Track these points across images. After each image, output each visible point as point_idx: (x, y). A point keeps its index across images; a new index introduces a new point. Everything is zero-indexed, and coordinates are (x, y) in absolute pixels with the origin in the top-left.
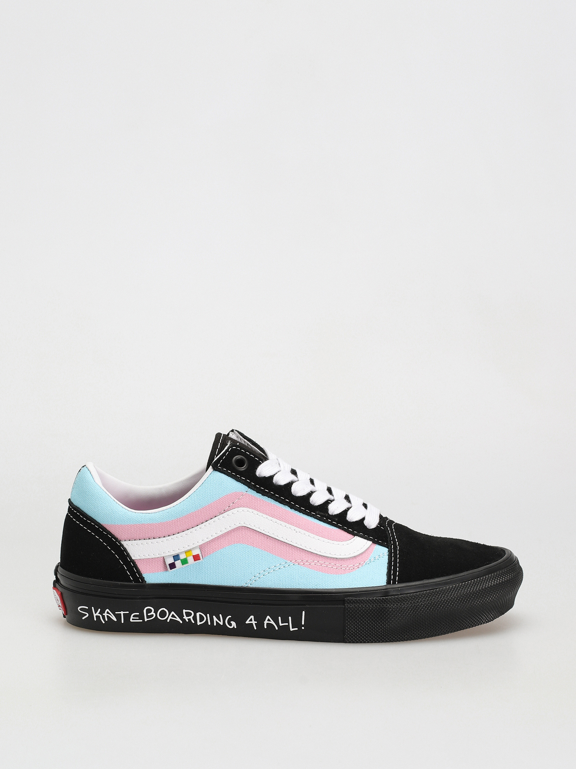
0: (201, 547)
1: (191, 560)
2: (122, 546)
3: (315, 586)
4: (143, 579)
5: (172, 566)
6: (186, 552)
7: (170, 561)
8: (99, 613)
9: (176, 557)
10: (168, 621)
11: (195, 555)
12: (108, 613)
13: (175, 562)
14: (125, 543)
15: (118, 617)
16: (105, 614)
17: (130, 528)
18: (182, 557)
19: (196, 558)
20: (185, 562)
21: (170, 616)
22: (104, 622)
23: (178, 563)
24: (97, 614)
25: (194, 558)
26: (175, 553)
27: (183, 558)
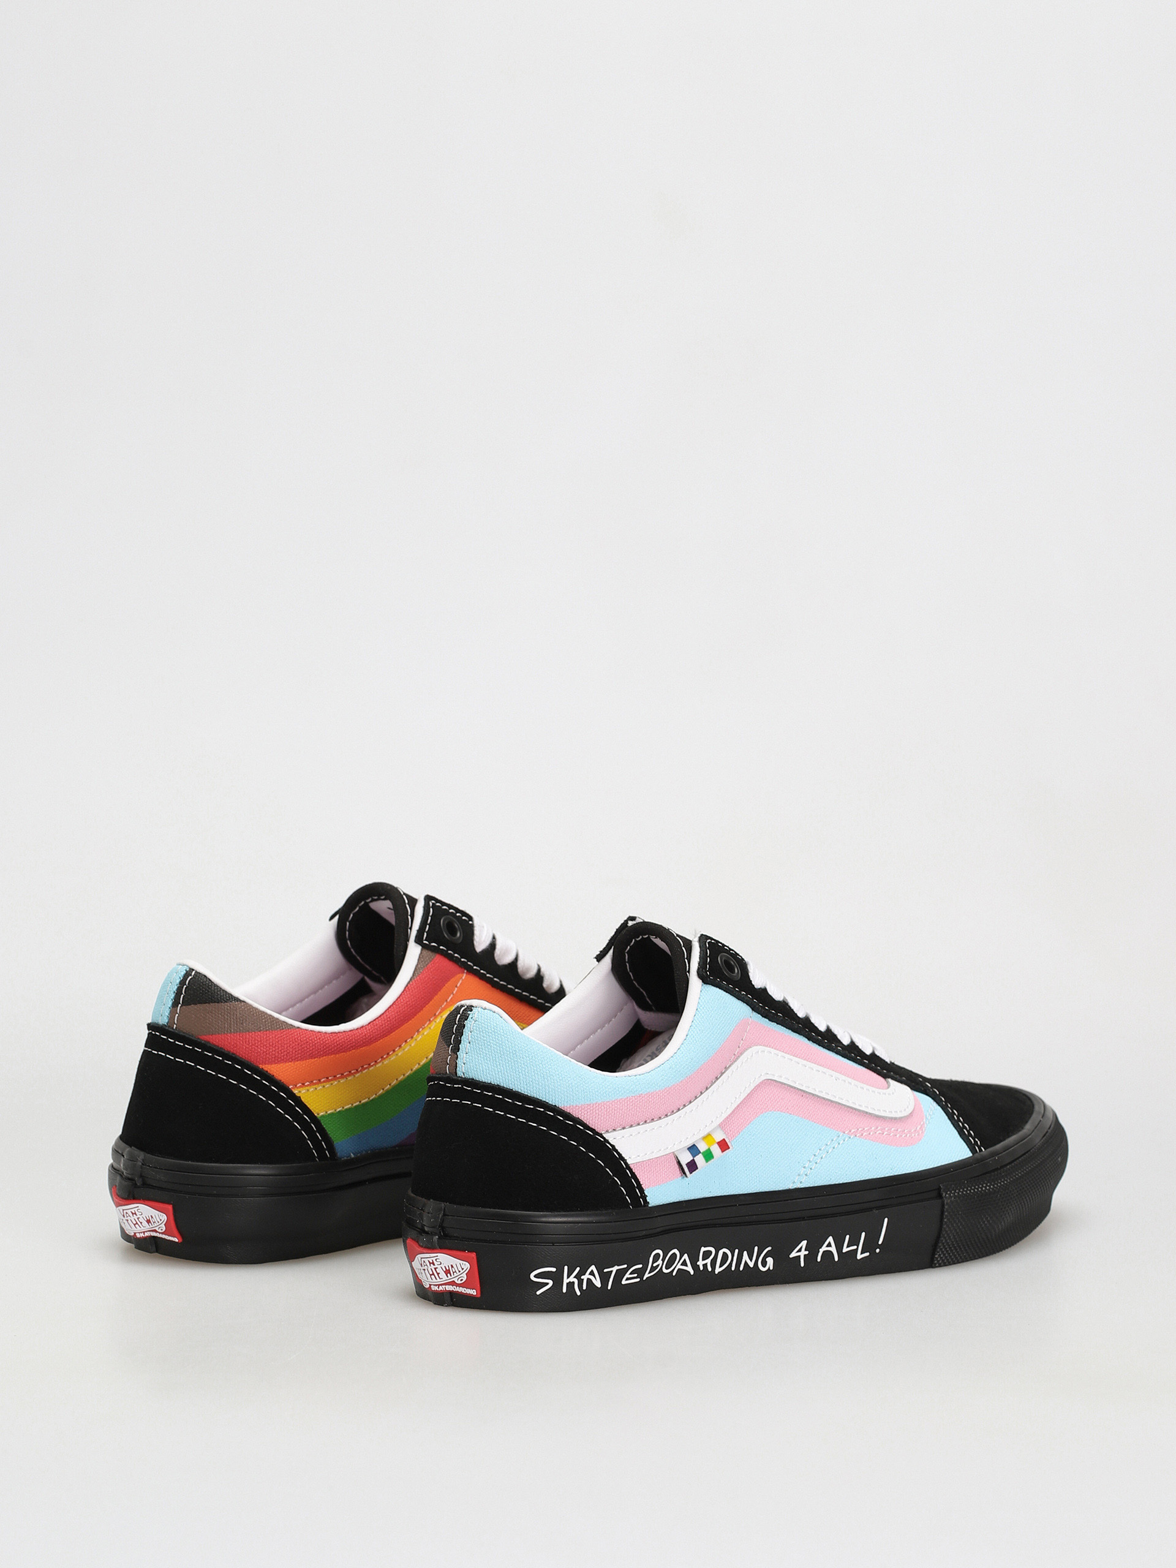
0: (722, 1126)
1: (716, 1150)
2: (607, 1141)
3: (891, 1171)
4: (644, 1197)
5: (692, 1166)
6: (704, 1138)
7: (686, 1158)
8: (575, 1277)
9: (693, 1149)
10: (674, 1274)
11: (719, 1140)
12: (592, 1273)
13: (695, 1158)
14: (611, 1138)
15: (604, 1278)
16: (585, 1277)
17: (619, 1106)
18: (702, 1147)
19: (724, 1145)
20: (708, 1156)
21: (682, 1264)
22: (578, 1293)
23: (699, 1160)
24: (572, 1279)
25: (720, 1146)
26: (689, 1144)
27: (705, 1150)
